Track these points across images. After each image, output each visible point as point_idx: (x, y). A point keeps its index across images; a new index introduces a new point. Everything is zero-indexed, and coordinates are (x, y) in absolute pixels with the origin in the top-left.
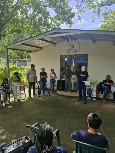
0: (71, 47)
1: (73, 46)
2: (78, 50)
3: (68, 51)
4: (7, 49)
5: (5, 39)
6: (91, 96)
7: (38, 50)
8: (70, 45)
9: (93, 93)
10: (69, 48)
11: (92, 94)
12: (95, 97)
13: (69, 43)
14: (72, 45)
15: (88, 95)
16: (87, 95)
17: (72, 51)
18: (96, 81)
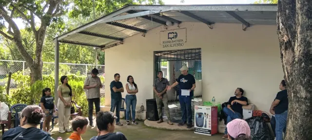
0: (171, 36)
1: (175, 35)
2: (184, 40)
3: (167, 44)
4: (58, 41)
5: (63, 27)
6: (203, 128)
7: (116, 45)
8: (170, 33)
9: (206, 122)
10: (169, 38)
11: (204, 124)
12: (209, 131)
13: (169, 29)
14: (174, 33)
15: (197, 125)
16: (195, 126)
17: (174, 43)
18: (214, 99)
